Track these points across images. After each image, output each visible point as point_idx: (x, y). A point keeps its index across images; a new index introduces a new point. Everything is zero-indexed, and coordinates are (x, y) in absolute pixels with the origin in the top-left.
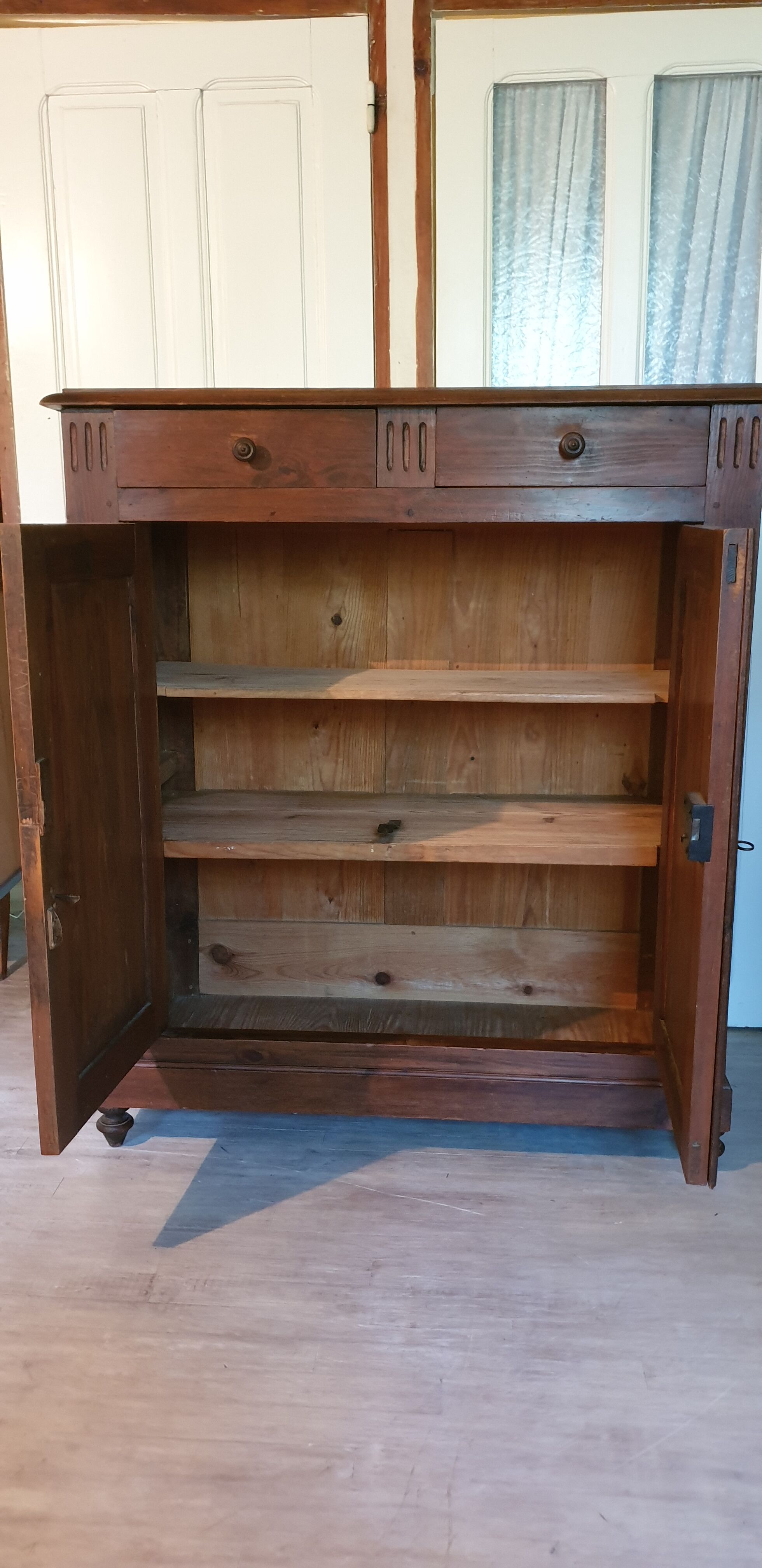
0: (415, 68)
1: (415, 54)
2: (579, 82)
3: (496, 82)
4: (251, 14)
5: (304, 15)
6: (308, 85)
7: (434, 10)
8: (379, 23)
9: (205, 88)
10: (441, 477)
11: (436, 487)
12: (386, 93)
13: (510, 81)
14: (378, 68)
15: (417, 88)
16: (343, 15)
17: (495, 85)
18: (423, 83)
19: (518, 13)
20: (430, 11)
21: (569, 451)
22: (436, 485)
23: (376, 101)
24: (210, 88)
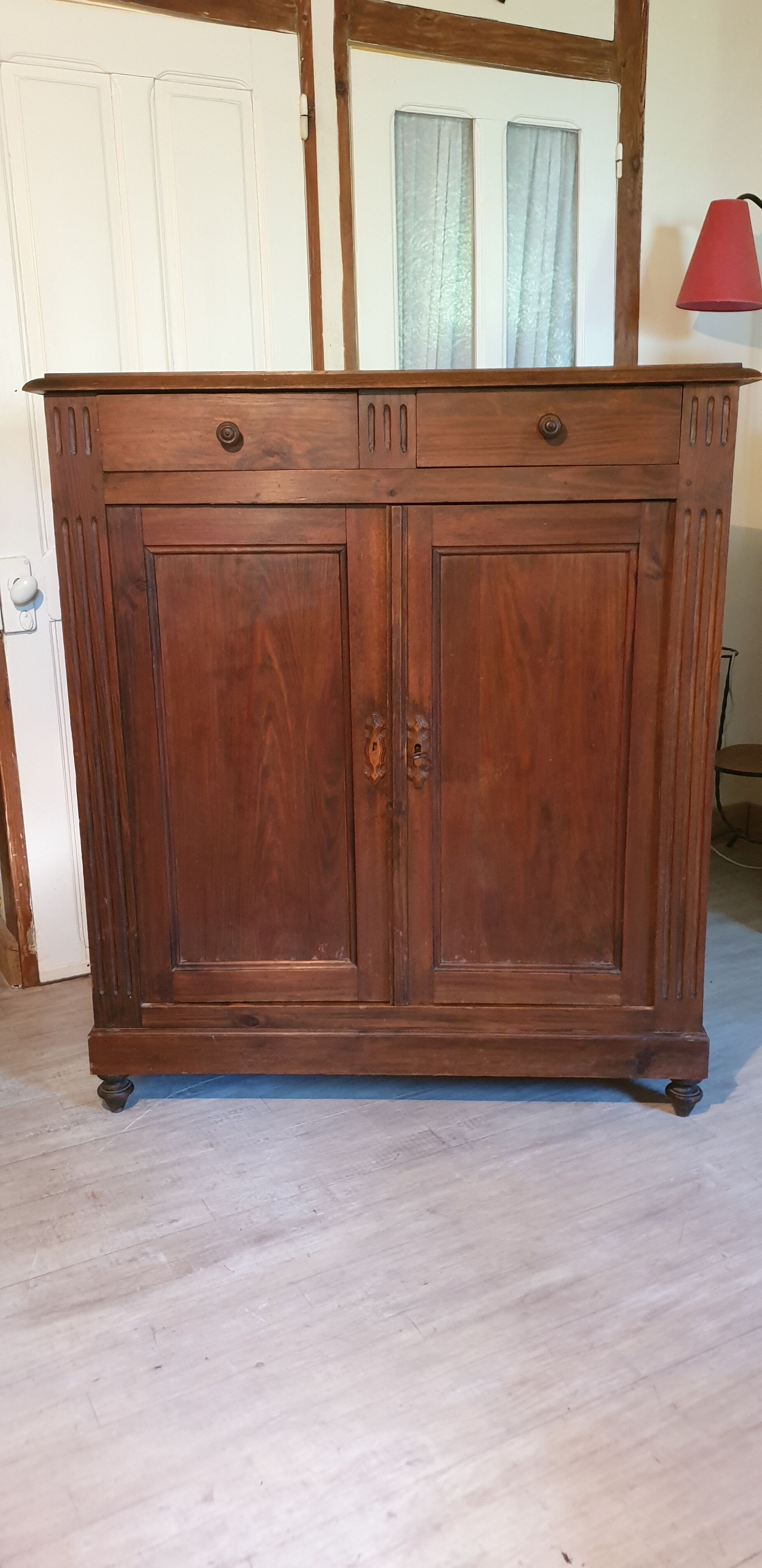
0: (337, 88)
1: (336, 75)
2: (453, 118)
3: (397, 110)
4: (198, 14)
5: (244, 24)
6: (249, 89)
7: (349, 40)
8: (307, 44)
9: (158, 78)
10: (422, 458)
11: (417, 468)
12: (314, 106)
13: (407, 110)
14: (307, 83)
15: (338, 106)
16: (278, 30)
17: (396, 112)
18: (342, 101)
19: (414, 54)
20: (347, 40)
21: (547, 432)
22: (418, 466)
23: (309, 112)
24: (162, 78)
